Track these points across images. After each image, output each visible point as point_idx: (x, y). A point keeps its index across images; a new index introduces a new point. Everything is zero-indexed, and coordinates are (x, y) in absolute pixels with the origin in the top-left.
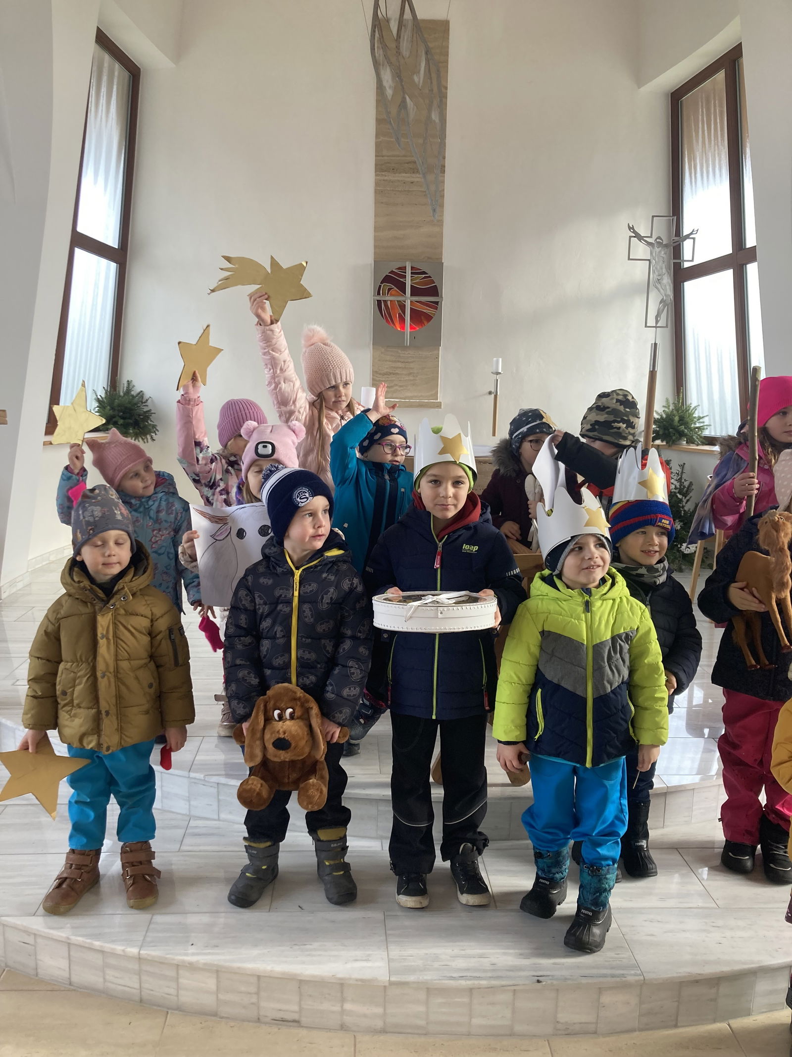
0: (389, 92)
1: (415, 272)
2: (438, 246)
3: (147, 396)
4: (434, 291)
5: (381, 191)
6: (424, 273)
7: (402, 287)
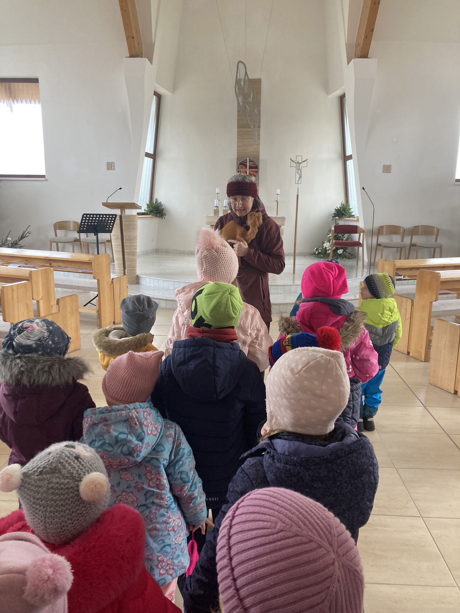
0: (241, 104)
1: (250, 161)
2: (258, 152)
3: (162, 204)
4: (257, 167)
5: (239, 135)
6: (253, 161)
7: (246, 166)
